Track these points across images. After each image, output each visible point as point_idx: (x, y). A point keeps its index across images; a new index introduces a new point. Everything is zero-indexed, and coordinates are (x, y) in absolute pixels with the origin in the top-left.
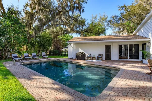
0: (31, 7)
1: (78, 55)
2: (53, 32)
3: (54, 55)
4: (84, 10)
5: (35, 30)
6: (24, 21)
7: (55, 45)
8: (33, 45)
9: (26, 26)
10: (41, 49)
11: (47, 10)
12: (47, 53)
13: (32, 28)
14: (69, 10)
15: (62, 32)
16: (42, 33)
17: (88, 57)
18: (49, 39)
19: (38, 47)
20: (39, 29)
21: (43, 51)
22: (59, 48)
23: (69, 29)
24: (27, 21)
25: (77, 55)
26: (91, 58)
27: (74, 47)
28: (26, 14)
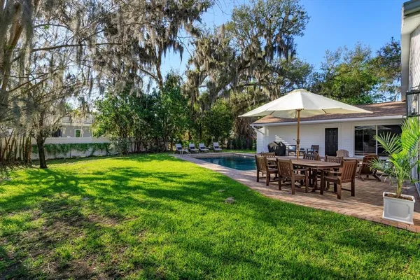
0: (196, 63)
1: (271, 146)
2: (236, 102)
3: (235, 148)
4: (297, 52)
5: (203, 103)
6: (186, 89)
7: (239, 129)
8: (199, 131)
9: (189, 97)
10: (213, 137)
11: (222, 64)
12: (224, 146)
13: (198, 99)
14: (264, 57)
15: (254, 101)
16: (214, 107)
17: (290, 151)
18: (227, 118)
19: (207, 133)
20: (208, 100)
21: (216, 140)
22: (247, 135)
23: (268, 93)
24: (191, 88)
25: (269, 147)
26: (295, 152)
27: (266, 133)
28: (189, 78)
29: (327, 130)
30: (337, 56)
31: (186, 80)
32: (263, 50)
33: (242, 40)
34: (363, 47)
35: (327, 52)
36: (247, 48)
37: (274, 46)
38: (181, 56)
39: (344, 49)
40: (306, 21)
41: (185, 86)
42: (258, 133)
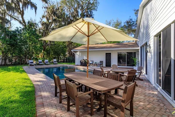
0: (47, 18)
1: (82, 62)
6: (41, 31)
11: (60, 20)
17: (90, 64)
22: (73, 56)
24: (43, 31)
25: (81, 62)
26: (93, 64)
27: (79, 54)
28: (42, 25)
29: (106, 54)
30: (110, 23)
31: (40, 26)
32: (79, 15)
33: (69, 9)
34: (119, 21)
35: (106, 21)
36: (72, 13)
37: (84, 14)
38: (36, 11)
39: (112, 20)
40: (98, 4)
41: (40, 29)
42: (76, 55)
